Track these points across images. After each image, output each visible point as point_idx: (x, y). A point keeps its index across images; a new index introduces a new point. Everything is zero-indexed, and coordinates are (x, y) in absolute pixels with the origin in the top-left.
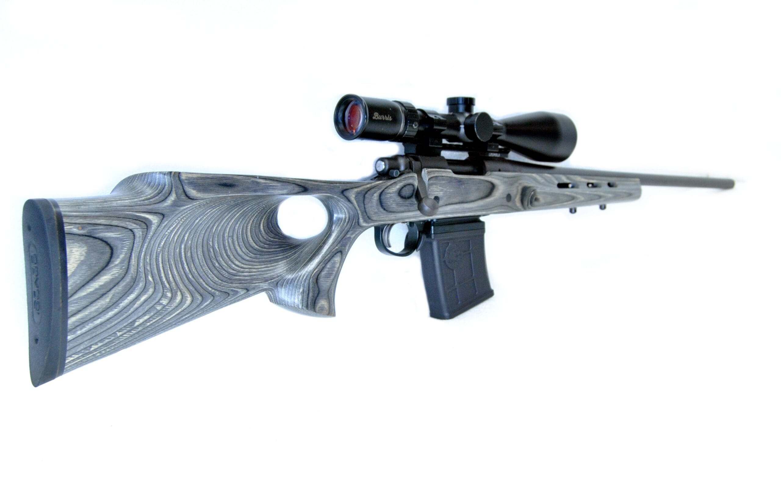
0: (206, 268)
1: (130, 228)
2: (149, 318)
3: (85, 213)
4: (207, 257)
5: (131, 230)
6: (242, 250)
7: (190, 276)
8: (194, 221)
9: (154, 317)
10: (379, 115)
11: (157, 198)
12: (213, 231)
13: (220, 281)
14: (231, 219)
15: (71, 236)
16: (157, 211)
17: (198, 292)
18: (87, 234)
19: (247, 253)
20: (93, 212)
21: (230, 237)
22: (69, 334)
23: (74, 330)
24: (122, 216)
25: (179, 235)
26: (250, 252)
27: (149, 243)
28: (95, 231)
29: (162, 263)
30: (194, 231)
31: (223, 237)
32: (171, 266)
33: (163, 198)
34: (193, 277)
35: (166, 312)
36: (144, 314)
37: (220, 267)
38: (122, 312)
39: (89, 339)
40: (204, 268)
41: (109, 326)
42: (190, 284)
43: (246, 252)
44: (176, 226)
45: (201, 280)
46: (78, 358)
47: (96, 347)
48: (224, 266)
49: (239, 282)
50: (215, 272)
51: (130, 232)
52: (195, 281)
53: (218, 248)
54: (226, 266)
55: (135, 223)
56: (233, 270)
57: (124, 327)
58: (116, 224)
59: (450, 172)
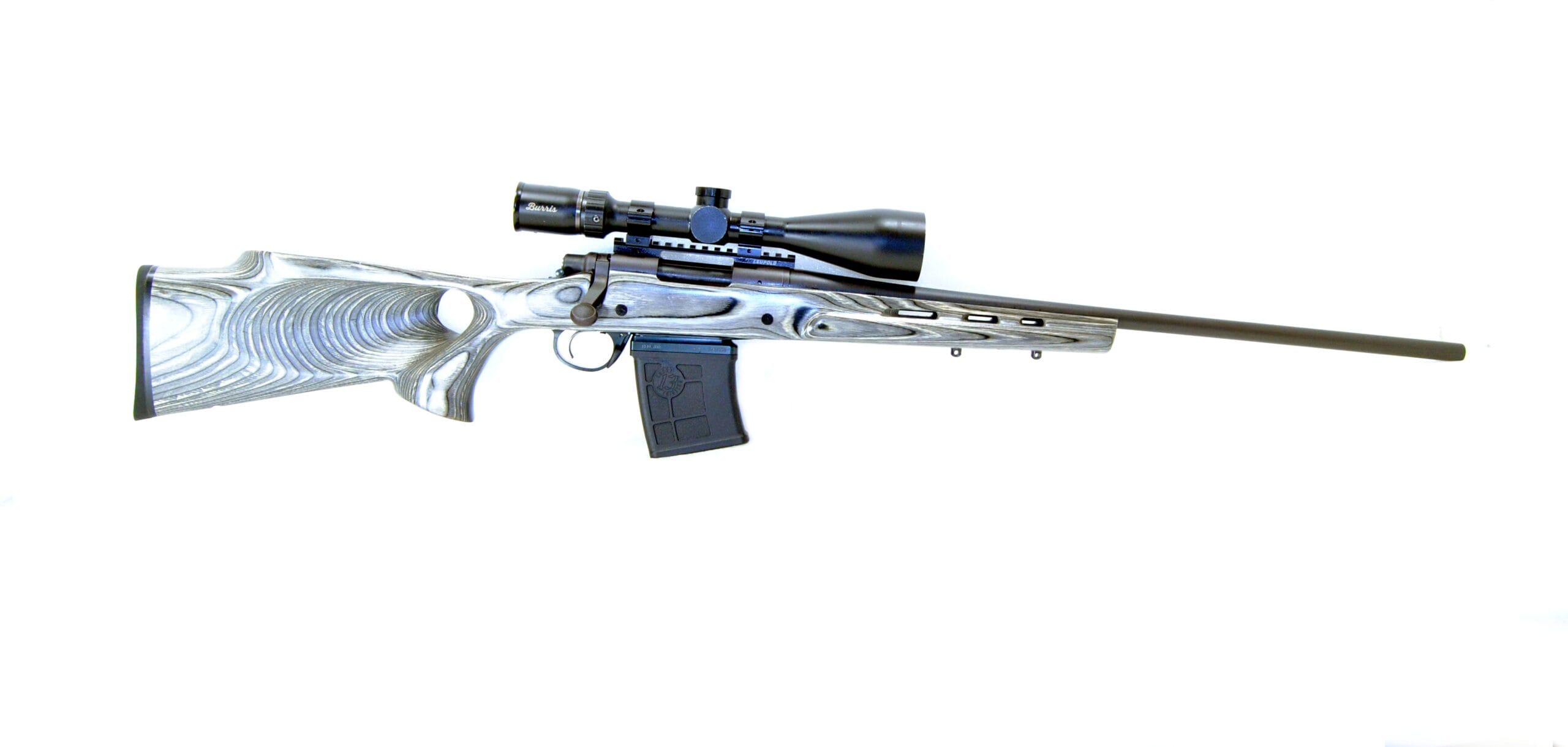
0: (312, 346)
1: (213, 297)
2: (236, 382)
3: (174, 281)
4: (316, 335)
5: (214, 300)
6: (369, 335)
7: (288, 351)
8: (295, 300)
9: (241, 382)
10: (536, 205)
11: (248, 273)
12: (325, 311)
13: (327, 361)
14: (353, 303)
15: (156, 299)
16: (245, 286)
17: (294, 366)
18: (171, 298)
19: (377, 339)
20: (187, 281)
21: (353, 320)
22: (152, 381)
23: (157, 378)
24: (207, 286)
25: (276, 310)
26: (381, 339)
27: (234, 314)
28: (179, 296)
29: (252, 334)
30: (297, 309)
31: (342, 319)
32: (263, 339)
33: (253, 274)
34: (292, 352)
35: (255, 380)
36: (229, 377)
37: (333, 348)
38: (204, 371)
39: (173, 389)
40: (309, 346)
41: (192, 381)
42: (285, 358)
43: (374, 339)
44: (270, 301)
45: (303, 357)
46: (166, 404)
47: (182, 397)
48: (338, 347)
49: (351, 365)
50: (324, 352)
51: (213, 301)
52: (293, 356)
53: (334, 329)
54: (342, 348)
55: (219, 294)
56: (350, 353)
57: (209, 385)
58: (200, 293)
59: (655, 278)
